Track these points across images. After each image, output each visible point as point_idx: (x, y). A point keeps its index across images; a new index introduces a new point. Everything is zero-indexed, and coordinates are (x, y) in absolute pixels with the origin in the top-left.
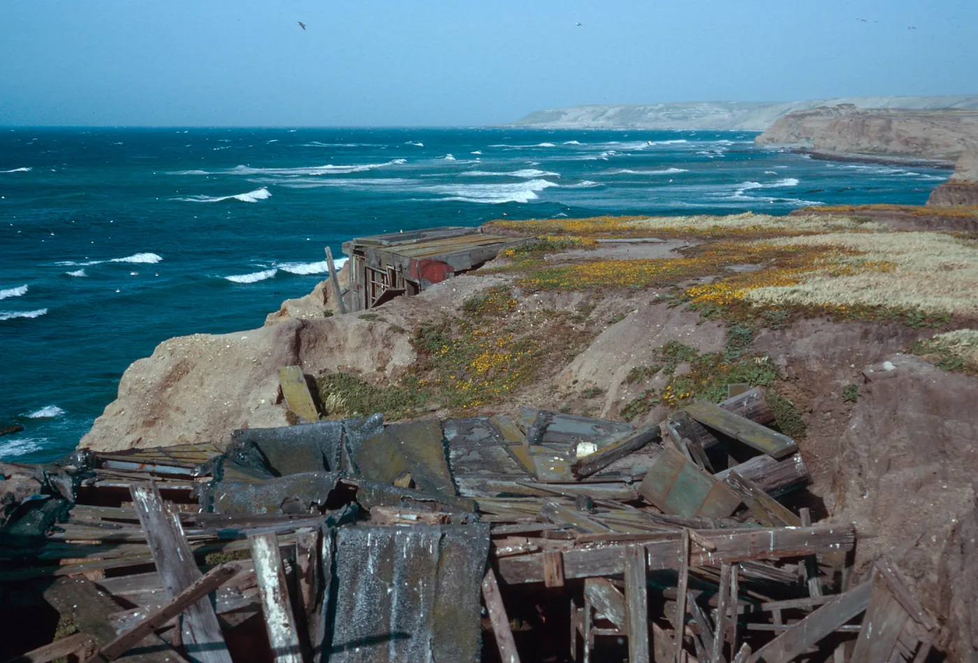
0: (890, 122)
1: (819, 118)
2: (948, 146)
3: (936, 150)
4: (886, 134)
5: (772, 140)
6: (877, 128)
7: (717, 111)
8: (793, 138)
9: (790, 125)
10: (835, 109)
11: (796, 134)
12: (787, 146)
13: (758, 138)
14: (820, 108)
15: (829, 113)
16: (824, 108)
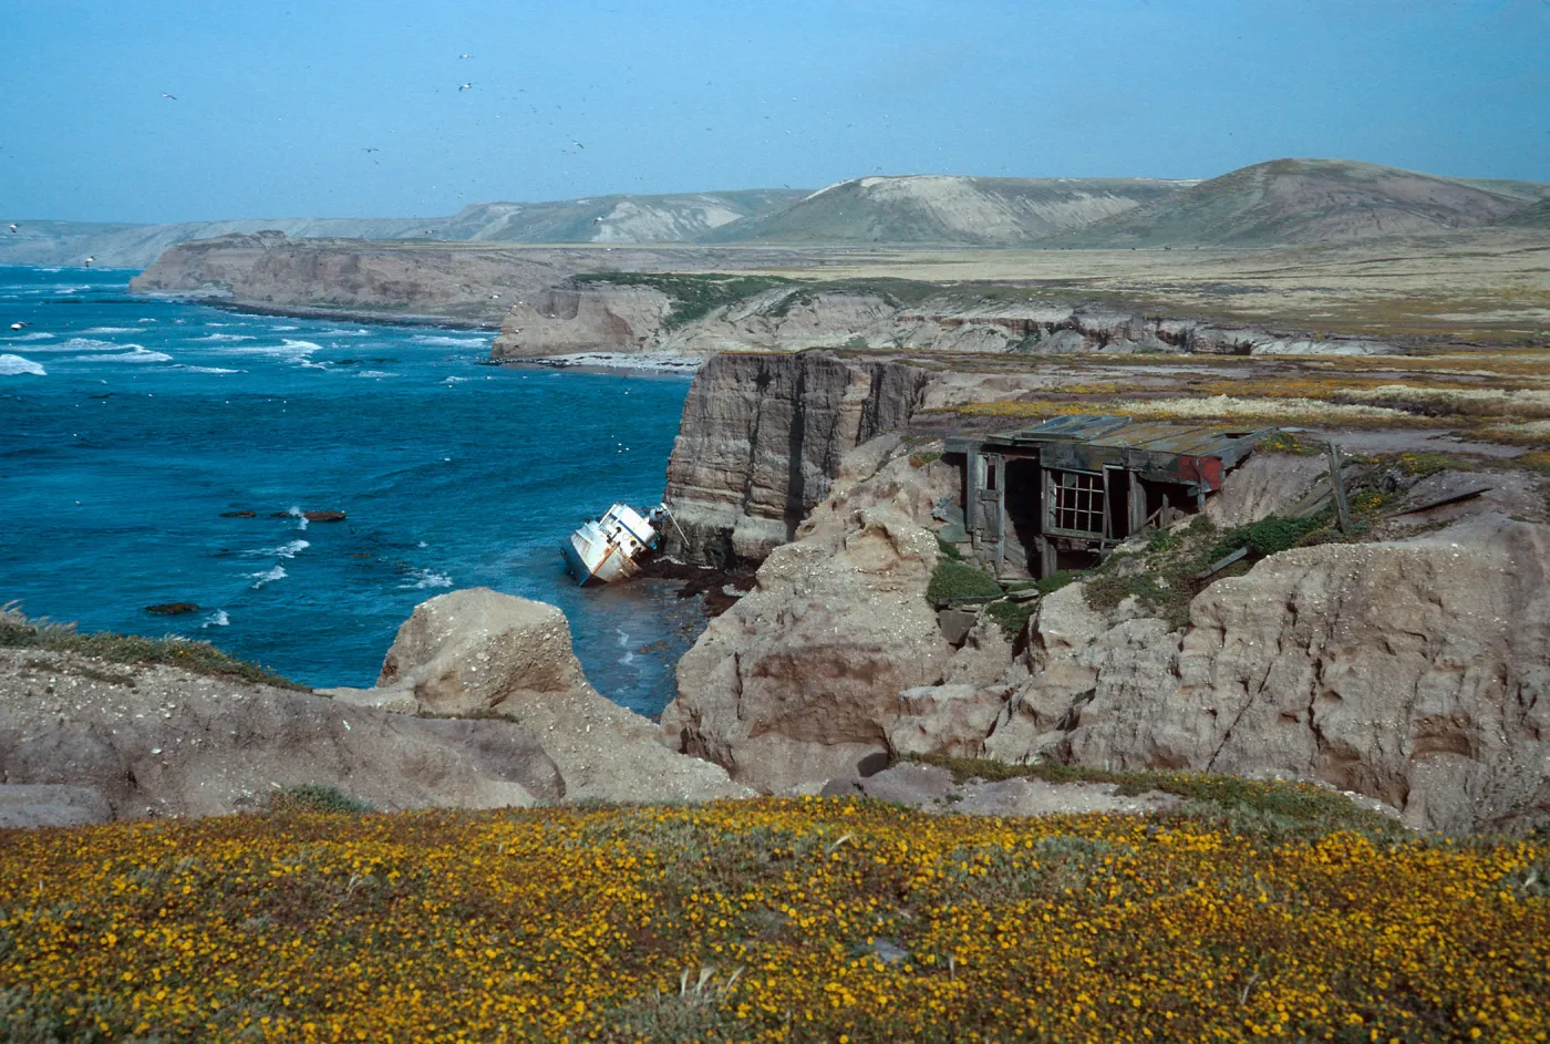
0: (356, 258)
1: (230, 251)
2: (447, 295)
3: (430, 302)
4: (352, 277)
5: (157, 284)
6: (338, 269)
7: (34, 237)
8: (192, 281)
9: (185, 262)
10: (253, 238)
11: (197, 275)
12: (187, 294)
13: (135, 281)
14: (231, 236)
15: (245, 243)
16: (235, 235)
